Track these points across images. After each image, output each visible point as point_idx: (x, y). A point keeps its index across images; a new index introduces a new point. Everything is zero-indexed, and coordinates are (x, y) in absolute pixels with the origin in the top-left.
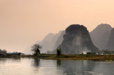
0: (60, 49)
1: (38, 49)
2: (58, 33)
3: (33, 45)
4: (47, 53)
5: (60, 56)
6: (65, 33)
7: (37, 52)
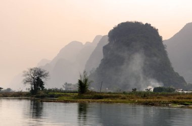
0: (86, 80)
1: (38, 79)
2: (91, 42)
3: (28, 70)
4: (64, 89)
5: (86, 95)
6: (107, 42)
7: (38, 85)
